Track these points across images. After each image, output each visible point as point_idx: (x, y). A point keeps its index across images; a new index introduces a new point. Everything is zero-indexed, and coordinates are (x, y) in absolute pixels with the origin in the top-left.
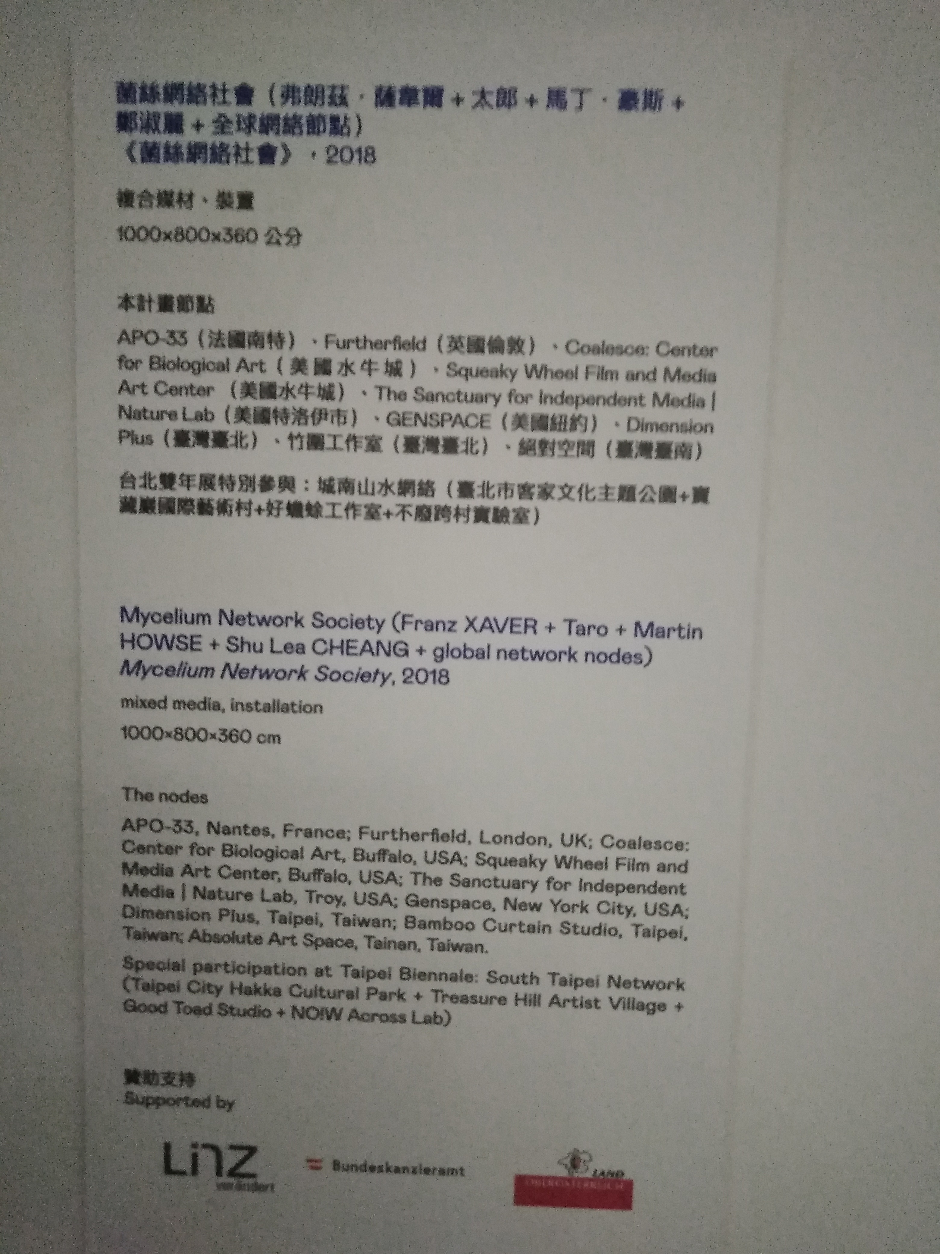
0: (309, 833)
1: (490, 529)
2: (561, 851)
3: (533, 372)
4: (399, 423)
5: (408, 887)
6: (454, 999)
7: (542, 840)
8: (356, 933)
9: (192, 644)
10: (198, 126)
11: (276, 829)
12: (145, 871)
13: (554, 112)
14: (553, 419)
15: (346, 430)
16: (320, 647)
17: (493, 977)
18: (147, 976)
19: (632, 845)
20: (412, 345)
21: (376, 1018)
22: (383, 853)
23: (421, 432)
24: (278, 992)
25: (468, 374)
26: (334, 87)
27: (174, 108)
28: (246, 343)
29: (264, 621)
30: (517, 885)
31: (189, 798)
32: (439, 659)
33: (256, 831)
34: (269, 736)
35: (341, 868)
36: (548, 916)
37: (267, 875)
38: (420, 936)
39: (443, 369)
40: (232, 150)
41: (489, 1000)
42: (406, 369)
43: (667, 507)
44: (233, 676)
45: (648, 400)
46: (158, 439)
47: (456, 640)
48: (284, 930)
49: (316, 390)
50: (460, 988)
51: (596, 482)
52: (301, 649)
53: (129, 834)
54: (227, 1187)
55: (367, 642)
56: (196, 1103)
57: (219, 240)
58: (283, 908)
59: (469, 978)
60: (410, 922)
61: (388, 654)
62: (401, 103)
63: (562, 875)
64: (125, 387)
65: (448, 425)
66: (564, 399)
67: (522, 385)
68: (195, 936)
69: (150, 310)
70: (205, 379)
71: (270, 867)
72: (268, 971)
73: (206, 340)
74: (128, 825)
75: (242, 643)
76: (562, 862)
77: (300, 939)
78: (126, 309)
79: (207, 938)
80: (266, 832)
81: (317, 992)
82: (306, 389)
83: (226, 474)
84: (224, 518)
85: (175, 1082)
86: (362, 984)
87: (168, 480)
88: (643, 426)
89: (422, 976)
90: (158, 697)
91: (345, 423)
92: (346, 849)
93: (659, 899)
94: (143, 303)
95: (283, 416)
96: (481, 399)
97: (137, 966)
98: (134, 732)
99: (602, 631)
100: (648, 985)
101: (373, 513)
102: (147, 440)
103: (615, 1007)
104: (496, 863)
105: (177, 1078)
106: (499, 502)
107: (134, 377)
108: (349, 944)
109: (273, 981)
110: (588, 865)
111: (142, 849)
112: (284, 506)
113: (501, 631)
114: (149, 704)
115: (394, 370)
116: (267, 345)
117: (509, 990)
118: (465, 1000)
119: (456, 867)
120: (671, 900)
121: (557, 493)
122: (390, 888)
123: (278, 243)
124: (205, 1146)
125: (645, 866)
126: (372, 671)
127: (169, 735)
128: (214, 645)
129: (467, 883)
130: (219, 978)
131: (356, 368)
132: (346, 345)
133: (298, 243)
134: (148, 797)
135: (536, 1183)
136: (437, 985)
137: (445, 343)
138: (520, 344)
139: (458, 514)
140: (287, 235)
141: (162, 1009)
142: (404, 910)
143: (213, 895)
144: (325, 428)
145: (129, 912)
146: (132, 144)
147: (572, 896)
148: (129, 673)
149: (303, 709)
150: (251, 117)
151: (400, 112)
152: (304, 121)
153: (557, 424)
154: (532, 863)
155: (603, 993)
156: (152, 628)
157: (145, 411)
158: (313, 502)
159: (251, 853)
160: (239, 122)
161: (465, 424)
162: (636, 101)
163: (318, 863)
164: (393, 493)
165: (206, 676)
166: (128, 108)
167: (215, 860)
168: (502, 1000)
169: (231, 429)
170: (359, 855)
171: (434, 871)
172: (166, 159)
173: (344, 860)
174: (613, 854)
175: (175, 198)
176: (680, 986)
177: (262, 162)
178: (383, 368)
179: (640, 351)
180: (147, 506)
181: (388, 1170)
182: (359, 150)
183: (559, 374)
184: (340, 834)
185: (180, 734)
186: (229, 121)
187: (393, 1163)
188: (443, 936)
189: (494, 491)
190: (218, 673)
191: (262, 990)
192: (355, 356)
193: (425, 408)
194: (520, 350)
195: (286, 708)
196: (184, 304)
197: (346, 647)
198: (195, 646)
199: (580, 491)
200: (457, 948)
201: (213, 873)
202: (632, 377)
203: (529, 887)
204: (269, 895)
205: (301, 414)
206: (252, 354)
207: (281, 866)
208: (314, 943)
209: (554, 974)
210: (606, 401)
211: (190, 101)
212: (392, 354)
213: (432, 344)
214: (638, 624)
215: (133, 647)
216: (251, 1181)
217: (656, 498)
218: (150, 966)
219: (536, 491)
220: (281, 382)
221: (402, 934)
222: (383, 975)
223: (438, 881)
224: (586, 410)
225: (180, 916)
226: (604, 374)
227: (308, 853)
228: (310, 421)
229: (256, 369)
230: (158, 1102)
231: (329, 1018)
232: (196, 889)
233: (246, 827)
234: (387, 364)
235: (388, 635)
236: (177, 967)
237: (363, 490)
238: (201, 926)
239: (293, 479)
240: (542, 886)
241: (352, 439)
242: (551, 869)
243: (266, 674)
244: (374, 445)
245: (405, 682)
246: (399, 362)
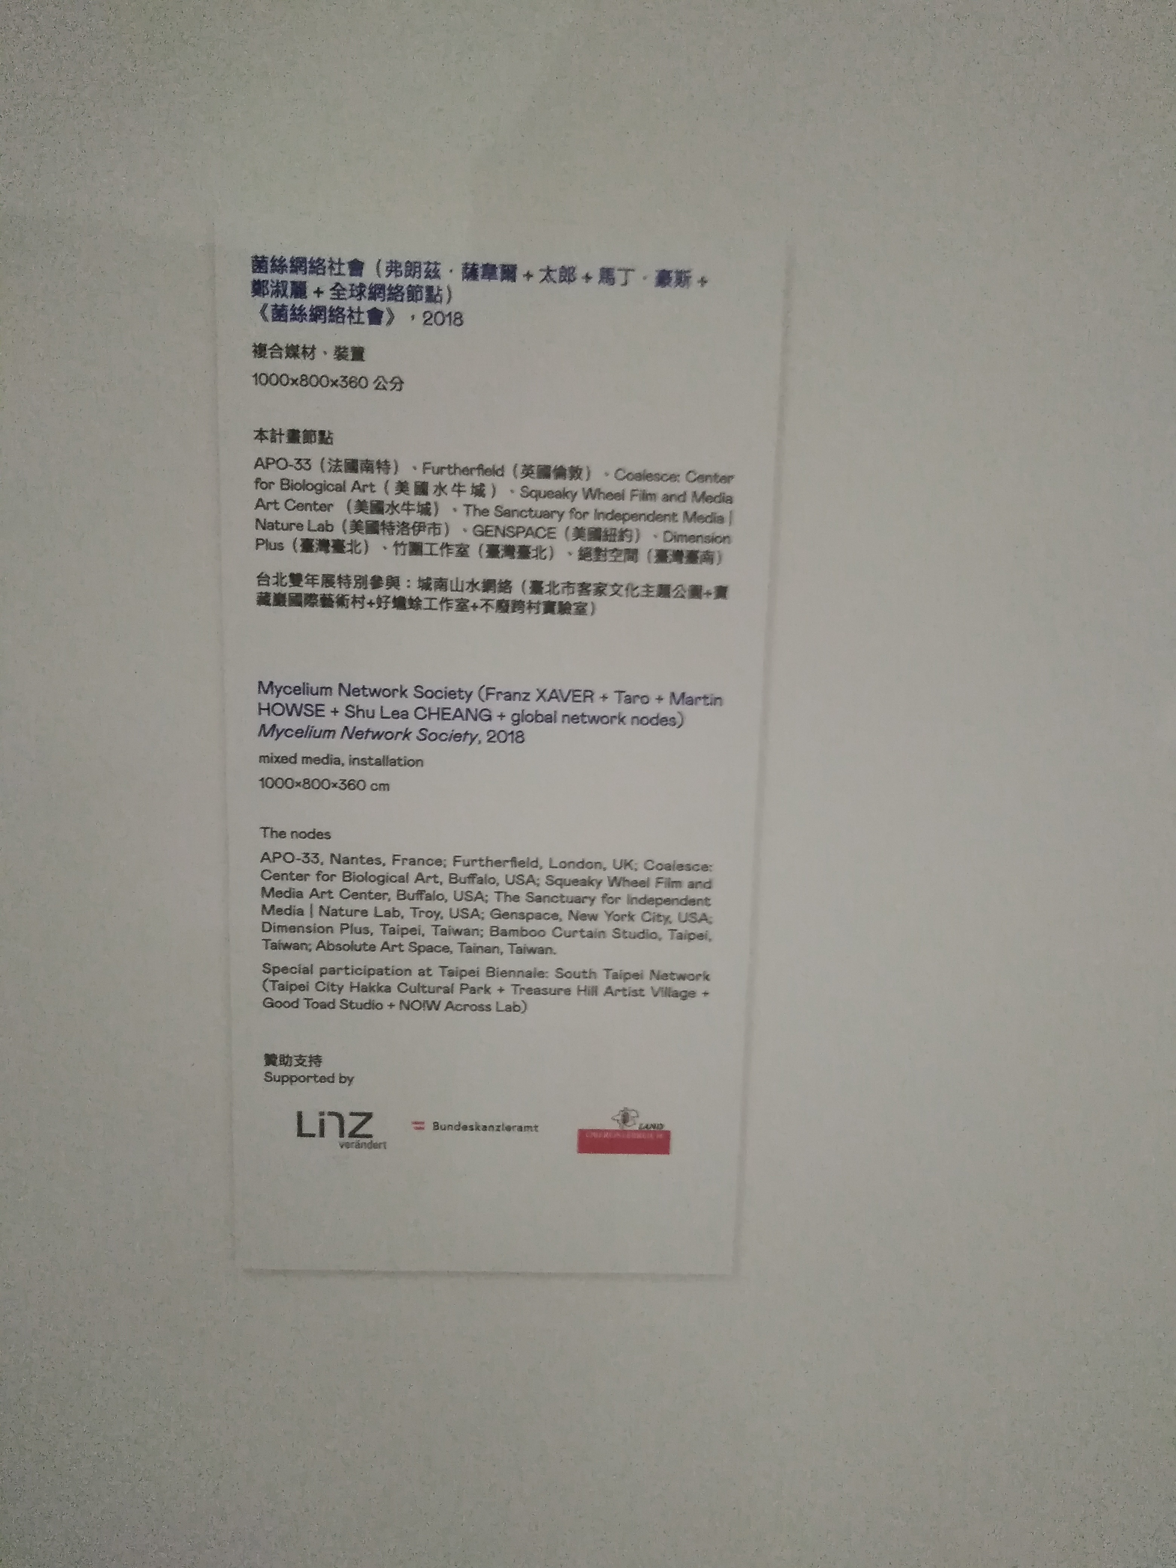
0: (413, 862)
1: (556, 619)
2: (613, 873)
3: (590, 494)
4: (482, 534)
5: (493, 903)
6: (529, 991)
7: (598, 865)
8: (452, 941)
9: (317, 711)
10: (319, 292)
11: (387, 859)
12: (280, 894)
13: (605, 286)
14: (606, 532)
15: (441, 539)
16: (421, 713)
17: (561, 974)
18: (282, 978)
19: (669, 867)
20: (494, 472)
21: (467, 1008)
22: (472, 876)
23: (500, 541)
24: (388, 989)
25: (538, 495)
26: (429, 263)
27: (299, 277)
28: (359, 469)
29: (375, 693)
30: (579, 900)
31: (317, 835)
32: (516, 722)
33: (370, 861)
34: (381, 785)
35: (439, 889)
36: (603, 924)
37: (379, 896)
38: (502, 942)
39: (519, 492)
40: (346, 313)
41: (557, 992)
42: (488, 491)
43: (696, 601)
44: (350, 738)
45: (680, 517)
46: (288, 546)
47: (530, 707)
48: (394, 940)
49: (416, 507)
50: (534, 982)
51: (641, 582)
52: (405, 715)
53: (266, 865)
54: (348, 1145)
55: (458, 710)
56: (323, 1079)
57: (337, 385)
58: (393, 922)
59: (541, 974)
60: (495, 931)
61: (475, 719)
62: (483, 277)
63: (614, 891)
64: (260, 504)
65: (522, 535)
66: (615, 516)
67: (581, 504)
68: (321, 945)
69: (281, 442)
70: (325, 498)
71: (382, 889)
72: (380, 972)
73: (327, 467)
74: (265, 857)
75: (359, 710)
76: (614, 882)
77: (406, 947)
78: (261, 439)
79: (331, 947)
80: (379, 862)
81: (420, 988)
82: (407, 507)
83: (344, 574)
84: (342, 610)
85: (304, 1064)
86: (456, 980)
87: (296, 579)
88: (677, 538)
89: (504, 974)
90: (289, 754)
91: (439, 534)
92: (443, 874)
93: (690, 909)
94: (275, 436)
95: (390, 528)
96: (547, 515)
97: (275, 970)
98: (270, 783)
99: (645, 699)
100: (682, 977)
101: (462, 606)
102: (280, 547)
103: (656, 995)
104: (562, 883)
105: (308, 1059)
106: (563, 598)
107: (268, 496)
108: (446, 949)
109: (383, 980)
110: (635, 884)
111: (276, 877)
112: (390, 600)
113: (565, 700)
114: (282, 759)
115: (479, 491)
116: (376, 471)
117: (572, 983)
118: (538, 992)
119: (531, 887)
120: (699, 910)
121: (609, 591)
122: (479, 904)
123: (384, 388)
124: (331, 1114)
125: (678, 884)
126: (463, 732)
127: (298, 784)
128: (335, 712)
129: (539, 899)
130: (341, 979)
131: (448, 489)
132: (440, 471)
133: (400, 390)
134: (282, 834)
135: (595, 1135)
136: (516, 981)
137: (520, 469)
138: (579, 472)
139: (530, 607)
140: (391, 382)
141: (295, 1004)
142: (491, 922)
143: (335, 913)
144: (423, 537)
145: (267, 927)
146: (265, 306)
147: (621, 908)
148: (266, 735)
149: (407, 763)
150: (362, 285)
151: (482, 284)
152: (405, 290)
153: (609, 536)
154: (591, 883)
155: (646, 984)
156: (283, 699)
157: (277, 522)
158: (414, 598)
159: (366, 878)
160: (352, 290)
161: (536, 535)
162: (670, 279)
163: (421, 886)
164: (479, 590)
165: (328, 737)
166: (261, 277)
167: (337, 885)
168: (568, 992)
169: (347, 538)
170: (454, 879)
171: (513, 890)
172: (292, 319)
173: (441, 883)
174: (655, 874)
175: (301, 351)
176: (707, 978)
177: (371, 323)
178: (469, 489)
179: (673, 478)
180: (280, 600)
181: (477, 1128)
182: (450, 314)
183: (610, 496)
184: (439, 862)
185: (307, 784)
186: (344, 289)
187: (482, 1123)
188: (521, 942)
189: (559, 588)
190: (339, 734)
191: (375, 988)
192: (447, 480)
193: (503, 522)
194: (579, 477)
195: (394, 763)
196: (309, 436)
197: (442, 714)
198: (320, 713)
199: (627, 589)
200: (532, 951)
201: (336, 894)
202: (667, 498)
203: (588, 902)
204: (381, 912)
205: (405, 525)
206: (363, 478)
207: (390, 888)
208: (419, 949)
209: (608, 970)
210: (647, 518)
211: (311, 272)
212: (477, 479)
213: (509, 471)
214: (673, 695)
215: (269, 715)
216: (368, 1140)
217: (687, 594)
218: (285, 970)
219: (592, 588)
220: (387, 500)
221: (487, 941)
222: (472, 973)
223: (516, 898)
224: (630, 525)
225: (309, 930)
226: (646, 496)
227: (413, 877)
228: (411, 531)
229: (368, 490)
230: (291, 1079)
231: (430, 1009)
232: (321, 907)
233: (362, 857)
234: (473, 487)
235: (475, 704)
236: (307, 971)
237: (454, 588)
238: (326, 937)
239: (398, 578)
240: (599, 900)
241: (446, 546)
242: (605, 888)
243: (377, 735)
244: (463, 551)
245: (489, 741)
246: (482, 485)
